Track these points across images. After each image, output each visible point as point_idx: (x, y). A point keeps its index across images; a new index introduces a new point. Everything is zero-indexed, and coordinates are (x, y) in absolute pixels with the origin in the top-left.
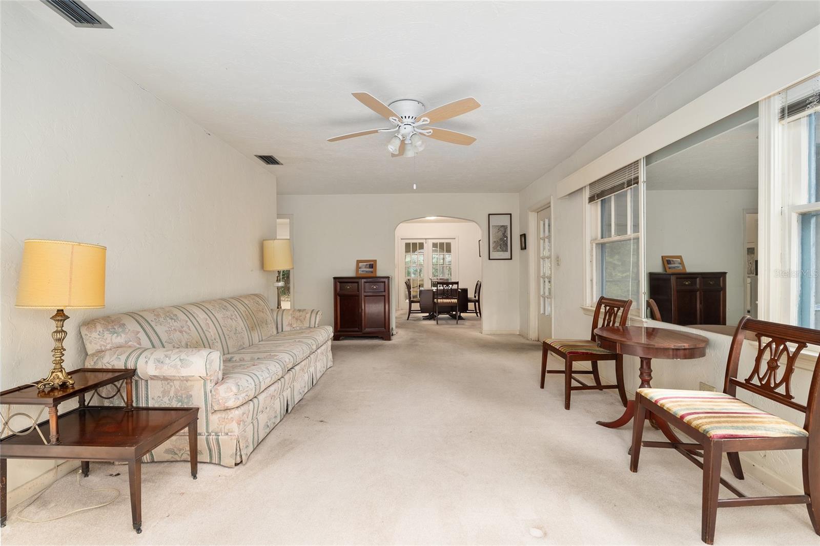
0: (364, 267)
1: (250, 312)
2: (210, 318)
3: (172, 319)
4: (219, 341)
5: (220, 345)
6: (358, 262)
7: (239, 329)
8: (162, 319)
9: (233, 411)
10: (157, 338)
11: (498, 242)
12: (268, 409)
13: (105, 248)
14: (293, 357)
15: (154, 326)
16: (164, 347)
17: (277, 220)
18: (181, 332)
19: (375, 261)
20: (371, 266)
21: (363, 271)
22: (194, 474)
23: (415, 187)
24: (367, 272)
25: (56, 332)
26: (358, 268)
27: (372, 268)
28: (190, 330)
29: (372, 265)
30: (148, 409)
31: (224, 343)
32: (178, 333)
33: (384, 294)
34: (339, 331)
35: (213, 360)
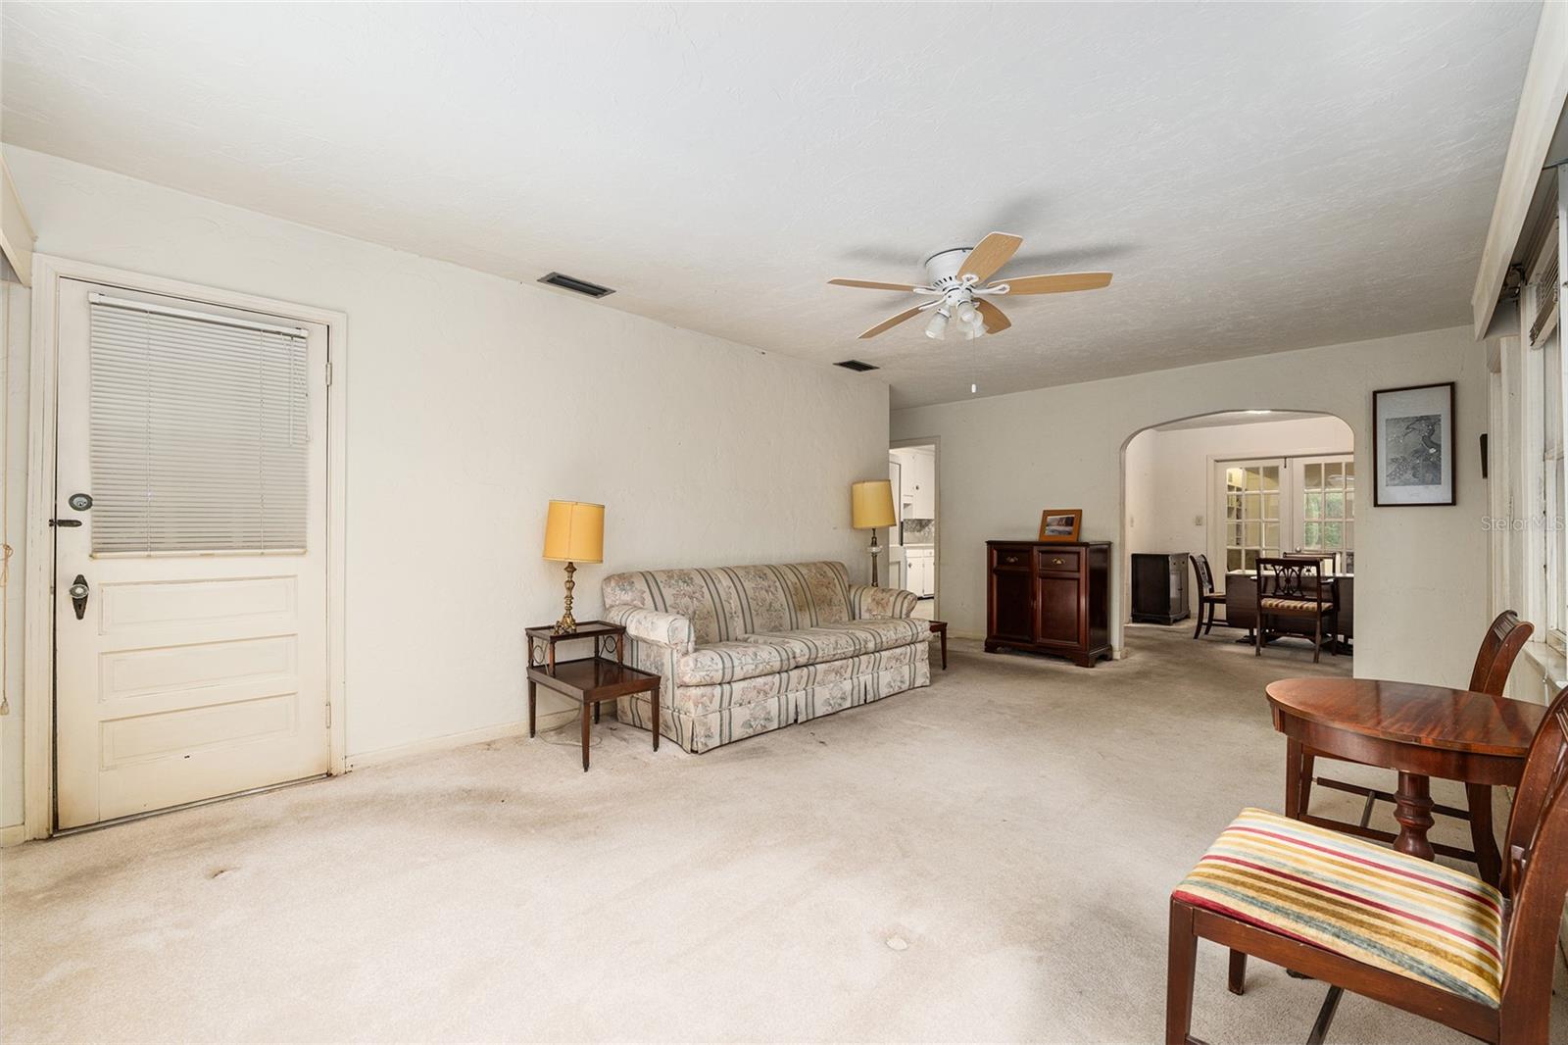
0: (1056, 523)
1: (804, 584)
2: (735, 586)
3: (685, 582)
4: (741, 615)
5: (742, 621)
6: (1046, 513)
7: (777, 605)
8: (673, 582)
9: (691, 689)
10: (661, 600)
11: (1404, 459)
12: (753, 705)
13: (603, 507)
14: (810, 650)
15: (661, 587)
16: (667, 611)
17: (891, 451)
18: (691, 598)
19: (1079, 512)
20: (1069, 522)
21: (1053, 531)
22: (656, 746)
23: (974, 389)
24: (1060, 532)
25: (568, 581)
26: (1044, 524)
27: (1072, 525)
28: (703, 597)
29: (1073, 519)
30: (632, 669)
31: (748, 621)
32: (687, 598)
33: (1076, 575)
34: (995, 637)
35: (677, 628)
